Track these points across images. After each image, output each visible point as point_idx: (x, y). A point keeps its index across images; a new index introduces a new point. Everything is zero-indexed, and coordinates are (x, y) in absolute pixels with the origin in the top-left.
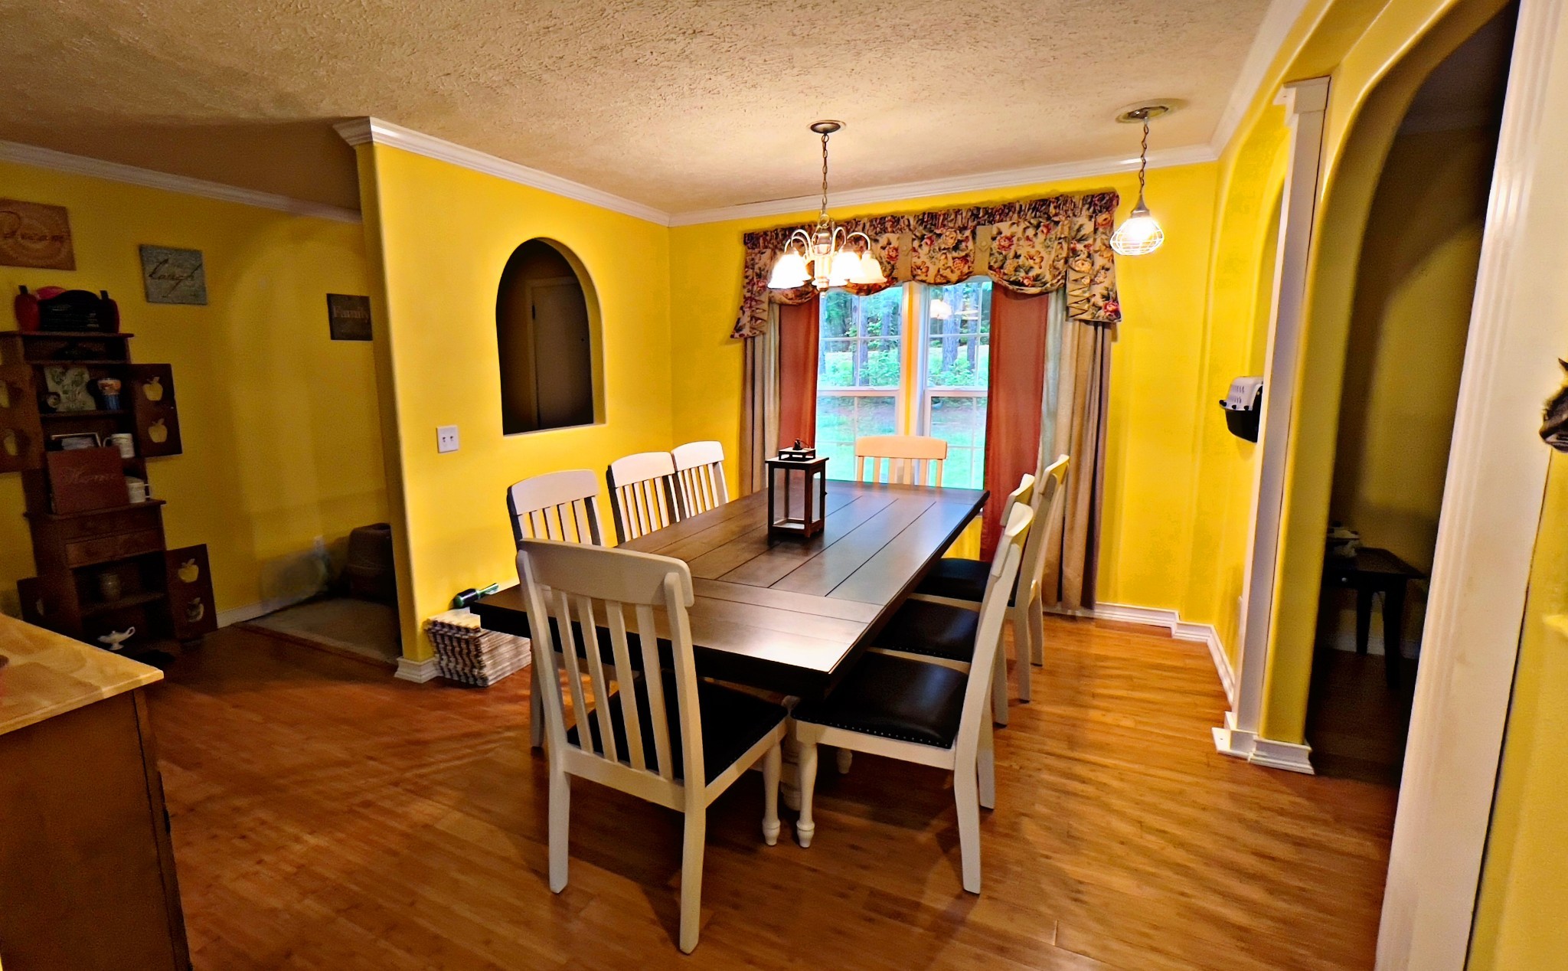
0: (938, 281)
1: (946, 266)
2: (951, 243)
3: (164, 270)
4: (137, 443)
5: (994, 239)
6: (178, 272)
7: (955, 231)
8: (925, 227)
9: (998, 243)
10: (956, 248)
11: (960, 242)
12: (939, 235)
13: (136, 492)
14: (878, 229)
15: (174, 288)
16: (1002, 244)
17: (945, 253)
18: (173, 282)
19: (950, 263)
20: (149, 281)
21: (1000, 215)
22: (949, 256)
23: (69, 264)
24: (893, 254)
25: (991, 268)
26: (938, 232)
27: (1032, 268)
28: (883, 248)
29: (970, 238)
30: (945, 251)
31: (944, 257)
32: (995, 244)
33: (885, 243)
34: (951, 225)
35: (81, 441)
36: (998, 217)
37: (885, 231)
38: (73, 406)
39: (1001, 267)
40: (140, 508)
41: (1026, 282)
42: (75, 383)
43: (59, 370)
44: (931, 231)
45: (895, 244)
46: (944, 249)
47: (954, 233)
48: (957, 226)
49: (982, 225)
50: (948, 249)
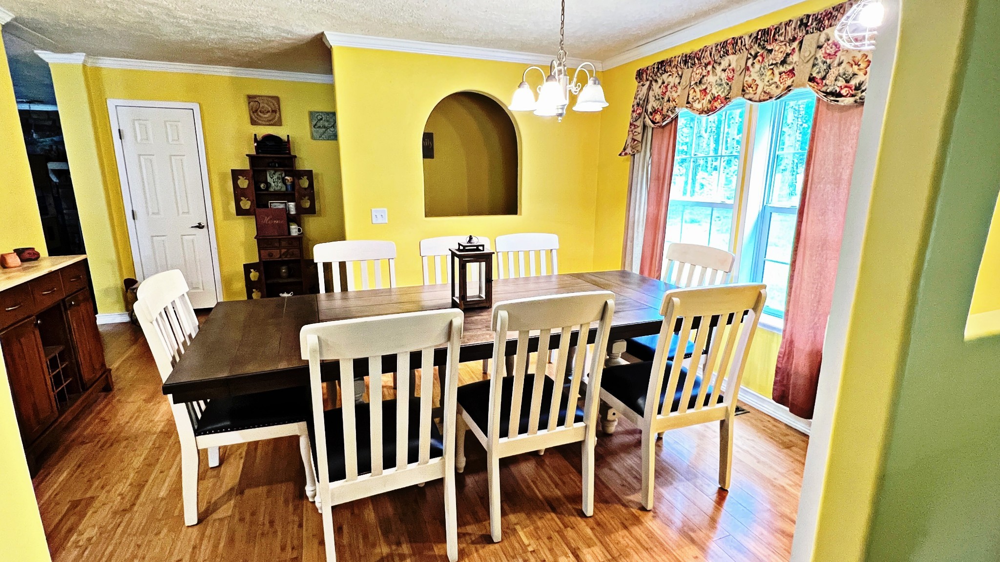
0: (762, 98)
1: (771, 82)
2: (780, 57)
3: (321, 124)
4: (297, 207)
5: (820, 47)
6: (326, 124)
7: (785, 45)
8: (759, 45)
9: (823, 51)
10: (783, 62)
11: (788, 55)
12: (770, 51)
13: (294, 230)
14: (722, 53)
15: (324, 132)
16: (828, 51)
17: (772, 69)
18: (324, 130)
19: (777, 78)
20: (314, 129)
21: (829, 19)
22: (776, 72)
23: (279, 123)
24: (731, 75)
25: (812, 79)
26: (769, 48)
27: (854, 74)
28: (724, 70)
29: (797, 50)
30: (772, 67)
31: (771, 72)
32: (820, 54)
33: (727, 65)
34: (782, 38)
35: (281, 205)
36: (827, 22)
37: (727, 53)
38: (276, 189)
39: (824, 78)
40: (295, 238)
41: (844, 92)
42: (278, 178)
43: (272, 172)
44: (764, 48)
45: (733, 65)
46: (772, 64)
47: (784, 47)
48: (787, 39)
49: (811, 33)
50: (776, 64)
